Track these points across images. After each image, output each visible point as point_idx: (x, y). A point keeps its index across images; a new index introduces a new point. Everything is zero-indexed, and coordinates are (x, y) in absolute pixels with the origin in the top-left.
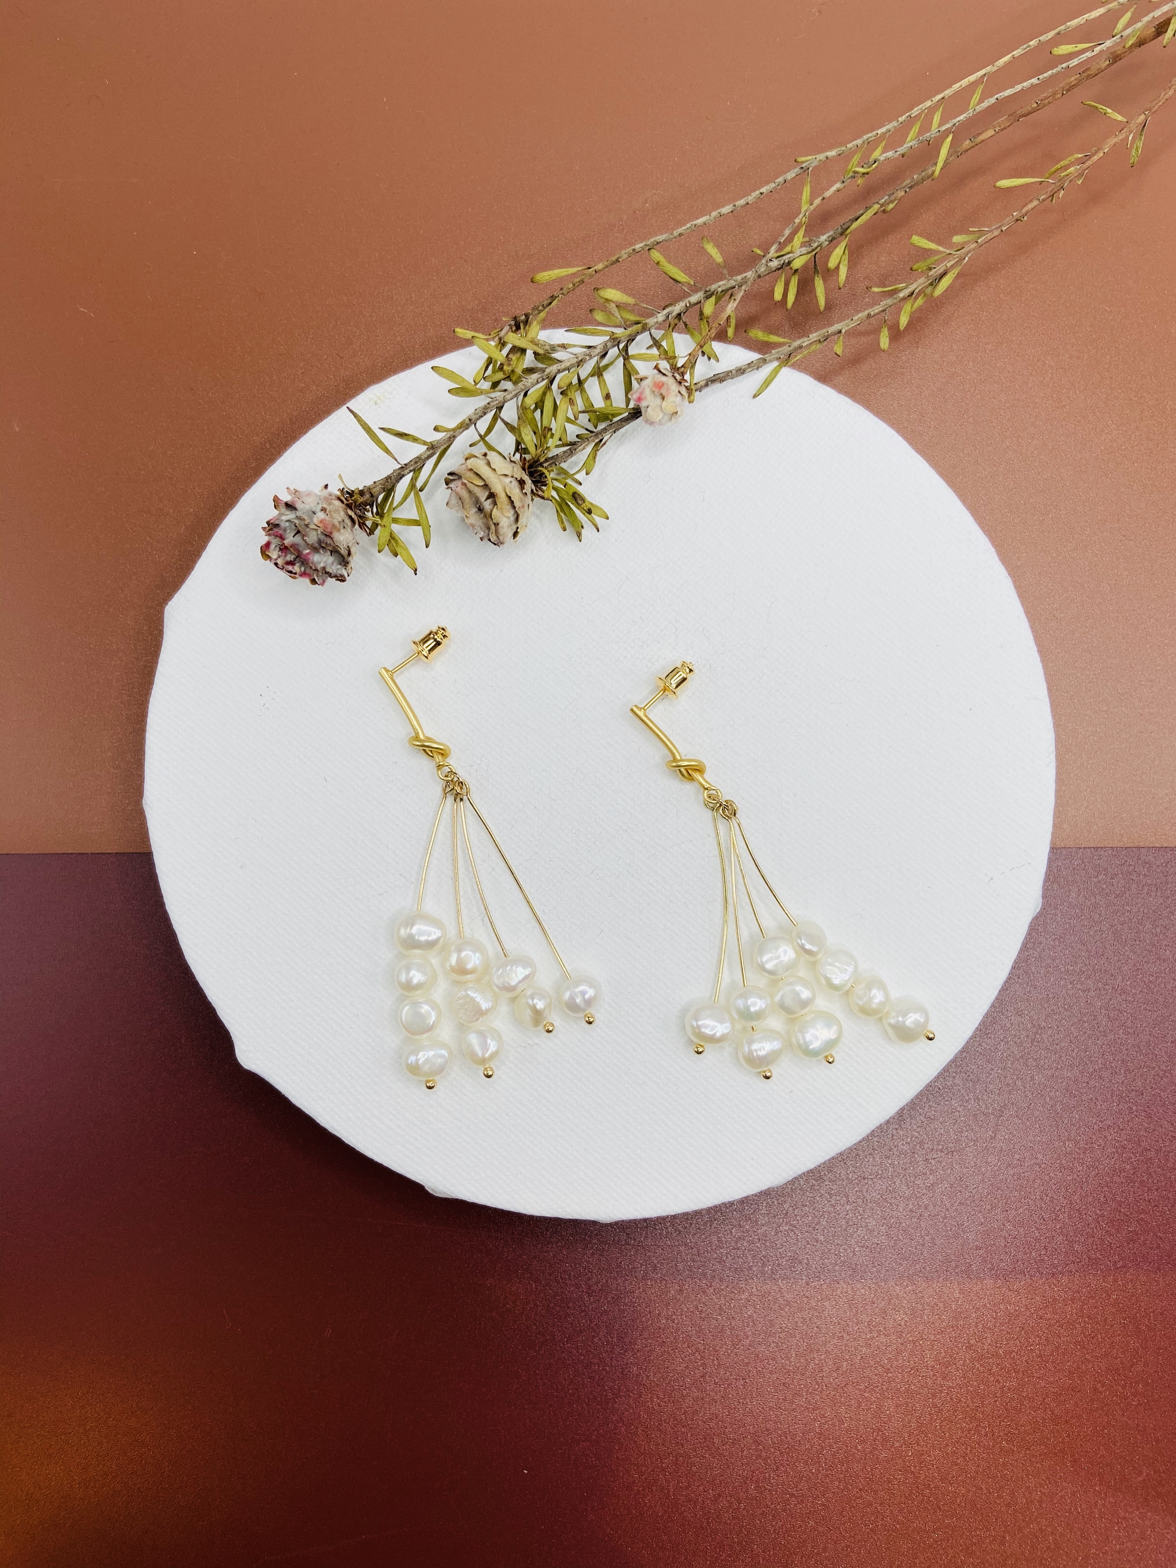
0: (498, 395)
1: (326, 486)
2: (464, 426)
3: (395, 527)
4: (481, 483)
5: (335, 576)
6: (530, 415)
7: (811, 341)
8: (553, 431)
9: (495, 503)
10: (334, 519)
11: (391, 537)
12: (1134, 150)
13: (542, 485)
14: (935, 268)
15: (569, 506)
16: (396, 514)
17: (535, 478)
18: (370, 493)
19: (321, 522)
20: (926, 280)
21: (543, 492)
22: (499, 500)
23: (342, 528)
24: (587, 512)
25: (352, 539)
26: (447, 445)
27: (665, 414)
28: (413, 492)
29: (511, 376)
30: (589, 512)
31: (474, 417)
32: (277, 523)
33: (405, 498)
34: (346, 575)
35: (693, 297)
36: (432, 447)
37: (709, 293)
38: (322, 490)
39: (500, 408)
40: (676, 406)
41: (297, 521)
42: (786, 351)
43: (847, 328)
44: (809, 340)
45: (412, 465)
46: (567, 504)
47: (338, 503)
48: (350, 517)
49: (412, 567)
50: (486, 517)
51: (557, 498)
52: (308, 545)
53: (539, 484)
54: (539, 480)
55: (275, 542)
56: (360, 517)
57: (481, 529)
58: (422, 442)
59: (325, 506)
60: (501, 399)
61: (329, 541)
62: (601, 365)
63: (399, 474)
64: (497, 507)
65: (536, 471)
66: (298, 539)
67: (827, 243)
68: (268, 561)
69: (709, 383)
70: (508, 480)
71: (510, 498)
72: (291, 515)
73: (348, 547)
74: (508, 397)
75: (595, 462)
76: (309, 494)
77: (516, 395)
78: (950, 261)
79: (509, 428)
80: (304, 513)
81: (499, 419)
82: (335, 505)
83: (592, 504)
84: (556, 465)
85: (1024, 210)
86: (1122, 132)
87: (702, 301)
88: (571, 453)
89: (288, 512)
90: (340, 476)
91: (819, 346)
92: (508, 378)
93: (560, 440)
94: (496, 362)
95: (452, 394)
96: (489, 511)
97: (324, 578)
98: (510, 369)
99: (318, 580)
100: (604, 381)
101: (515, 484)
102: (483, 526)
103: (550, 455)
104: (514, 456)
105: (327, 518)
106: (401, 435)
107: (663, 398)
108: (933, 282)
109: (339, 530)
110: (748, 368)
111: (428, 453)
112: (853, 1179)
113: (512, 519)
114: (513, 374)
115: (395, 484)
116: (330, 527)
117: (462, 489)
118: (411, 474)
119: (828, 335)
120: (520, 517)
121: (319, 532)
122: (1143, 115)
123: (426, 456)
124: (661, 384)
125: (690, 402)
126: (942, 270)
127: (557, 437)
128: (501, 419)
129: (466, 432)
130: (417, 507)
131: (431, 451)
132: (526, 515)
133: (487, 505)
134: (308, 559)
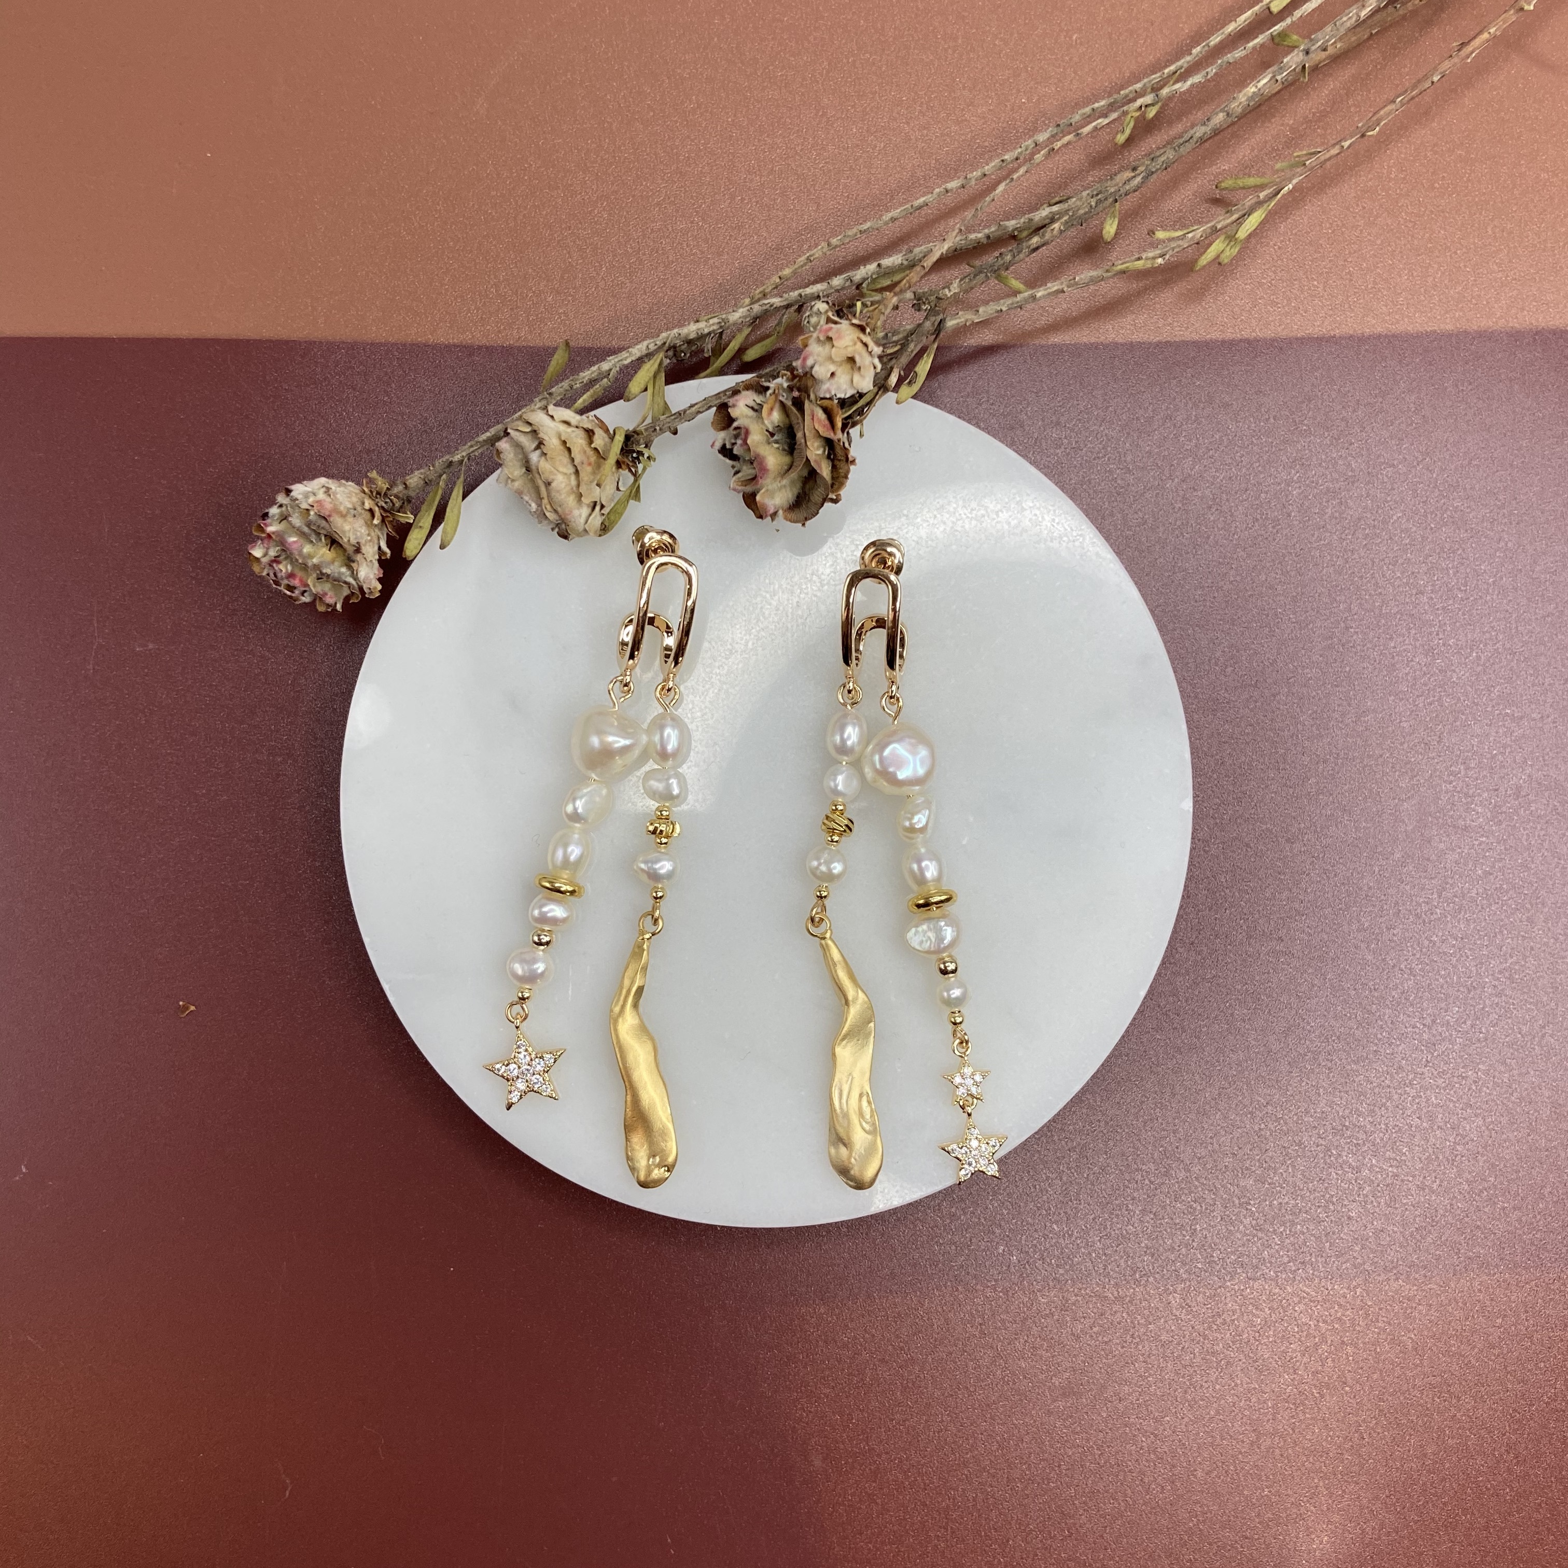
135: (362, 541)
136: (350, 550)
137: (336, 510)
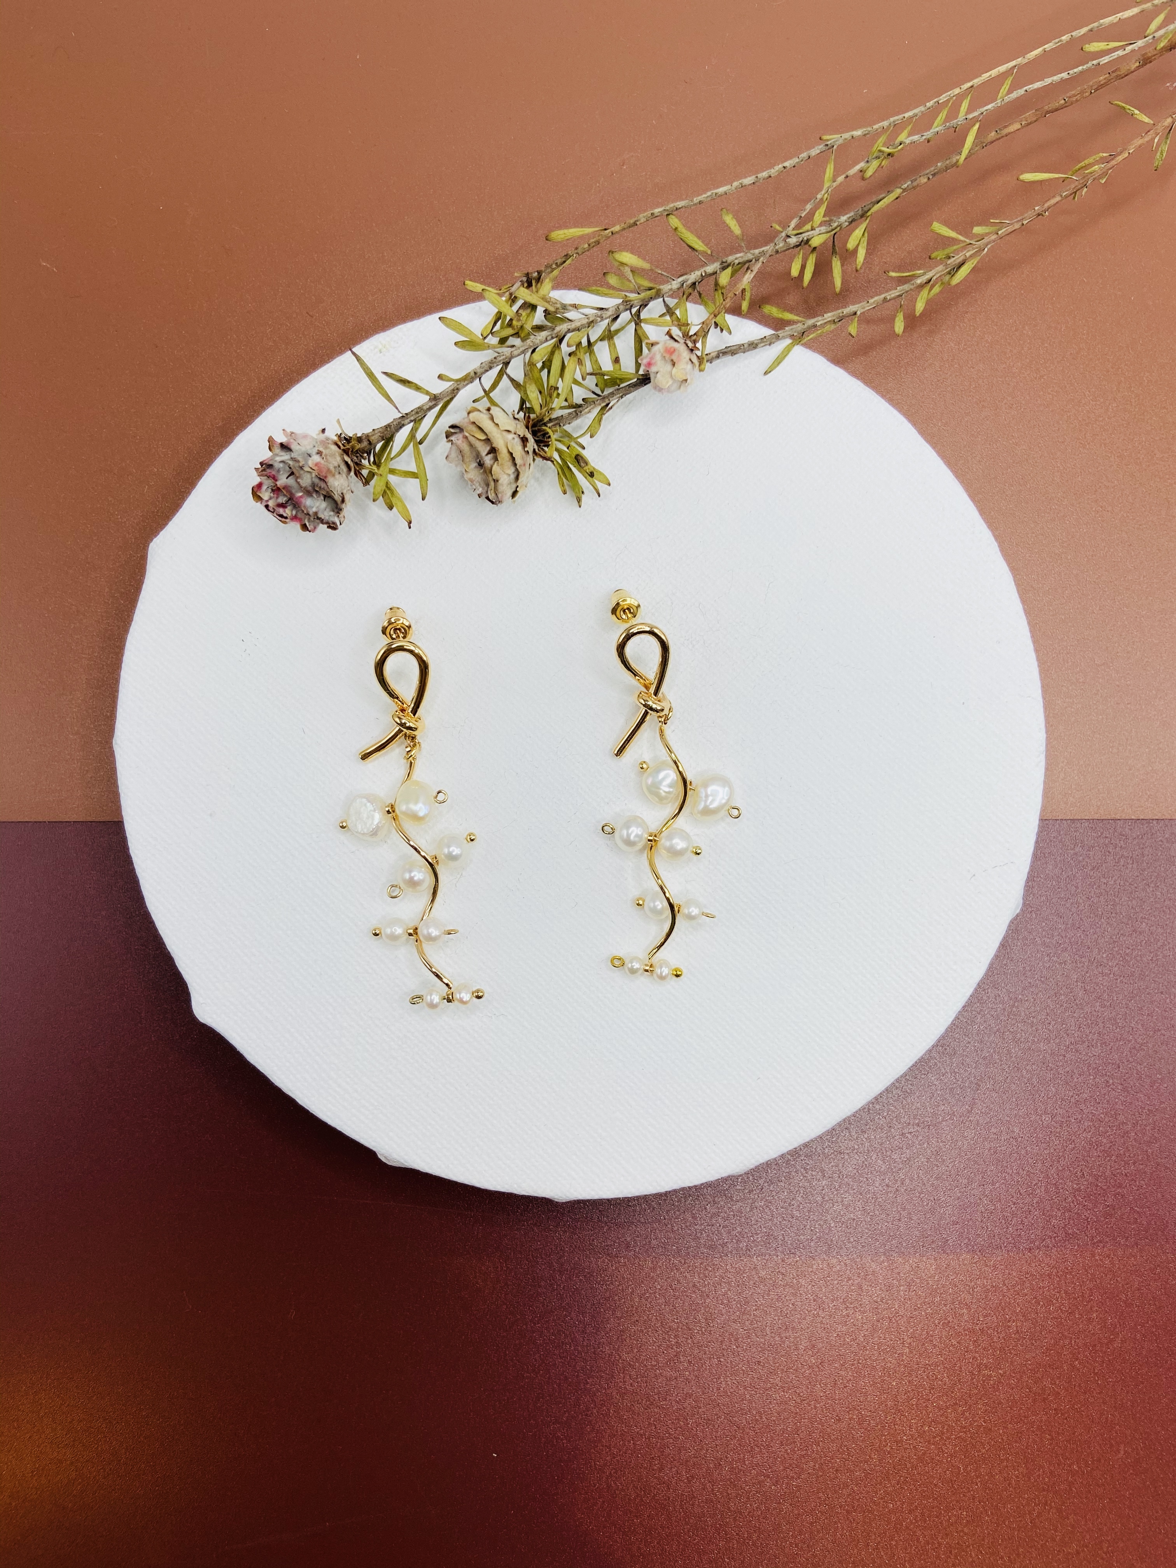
0: (506, 351)
1: (323, 431)
2: (469, 379)
3: (393, 479)
4: (483, 437)
5: (327, 523)
6: (536, 374)
7: (826, 321)
8: (560, 391)
9: (496, 459)
10: (330, 463)
11: (387, 487)
12: (1159, 154)
13: (545, 446)
14: (953, 257)
15: (570, 469)
16: (394, 465)
17: (538, 437)
18: (369, 440)
19: (316, 465)
20: (944, 267)
21: (545, 452)
22: (501, 455)
23: (337, 473)
24: (589, 475)
25: (346, 485)
26: (451, 397)
27: (674, 381)
28: (412, 444)
29: (520, 333)
30: (592, 475)
31: (479, 371)
32: (271, 463)
33: (404, 449)
34: (338, 524)
35: (708, 267)
36: (435, 398)
37: (725, 264)
38: (319, 434)
39: (506, 364)
40: (686, 373)
41: (291, 463)
42: (799, 329)
43: (862, 311)
44: (823, 320)
45: (412, 415)
46: (569, 467)
47: (334, 448)
48: (346, 463)
49: (406, 519)
50: (486, 472)
51: (560, 461)
52: (301, 487)
53: (542, 444)
54: (542, 440)
55: (267, 483)
56: (356, 464)
57: (480, 485)
58: (425, 391)
59: (321, 449)
60: (508, 354)
61: (323, 485)
62: (613, 328)
63: (399, 423)
64: (498, 463)
65: (539, 431)
66: (291, 481)
67: (847, 224)
68: (259, 504)
69: (721, 355)
70: (510, 436)
71: (511, 454)
72: (285, 456)
73: (342, 493)
74: (516, 353)
75: (600, 425)
76: (305, 436)
77: (524, 352)
78: (969, 251)
79: (514, 384)
80: (299, 455)
81: (505, 375)
82: (331, 449)
83: (594, 468)
84: (560, 426)
85: (1046, 205)
86: (1149, 133)
87: (718, 272)
88: (577, 415)
89: (283, 453)
90: (338, 421)
91: (833, 327)
92: (516, 335)
93: (566, 400)
94: (505, 316)
95: (459, 347)
96: (489, 466)
97: (316, 524)
98: (519, 324)
99: (309, 525)
100: (614, 344)
101: (518, 441)
102: (482, 483)
103: (554, 416)
104: (518, 413)
105: (322, 462)
106: (404, 382)
107: (674, 365)
108: (951, 270)
109: (334, 475)
110: (761, 343)
111: (431, 404)
112: (830, 1154)
113: (513, 477)
114: (522, 331)
115: (394, 433)
116: (325, 471)
117: (463, 442)
118: (412, 424)
119: (843, 316)
120: (521, 476)
121: (314, 475)
122: (1170, 118)
123: (428, 407)
124: (672, 350)
125: (701, 370)
126: (961, 259)
127: (562, 397)
128: (506, 374)
129: (470, 385)
130: (416, 459)
131: (433, 403)
132: (526, 475)
133: (488, 460)
134: (301, 502)
135: (345, 492)
136: (338, 498)
137: (329, 470)
